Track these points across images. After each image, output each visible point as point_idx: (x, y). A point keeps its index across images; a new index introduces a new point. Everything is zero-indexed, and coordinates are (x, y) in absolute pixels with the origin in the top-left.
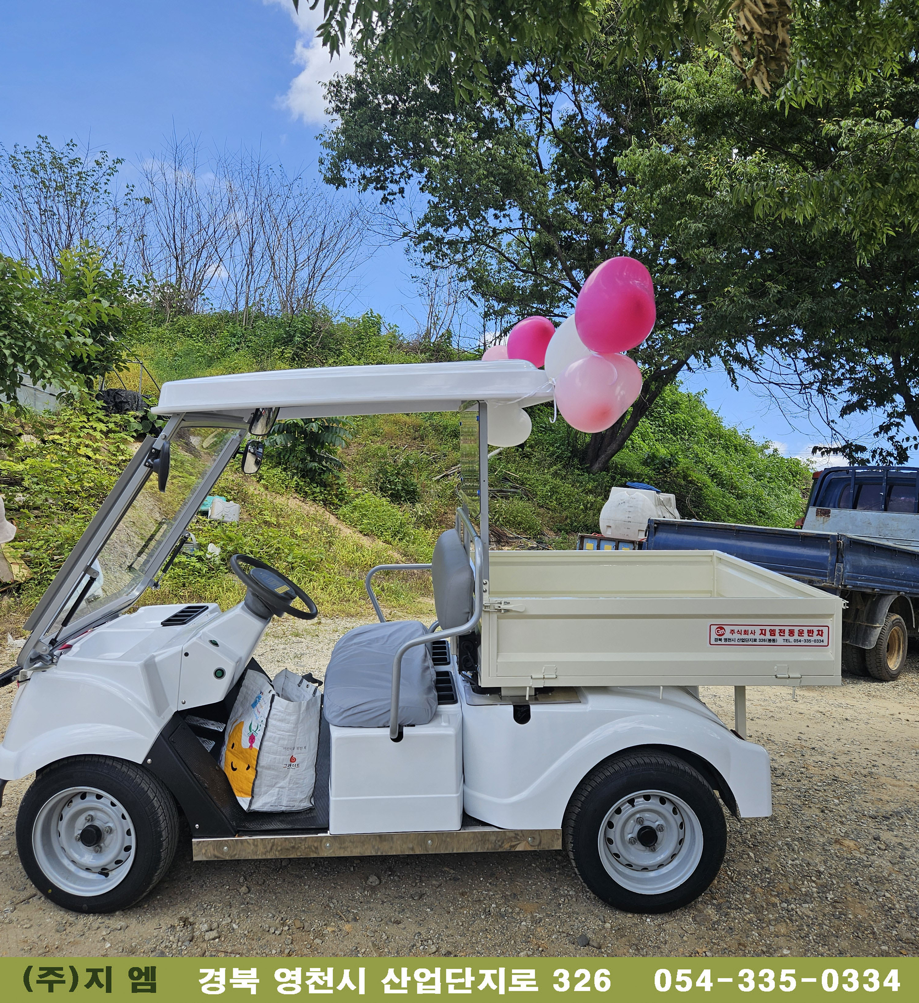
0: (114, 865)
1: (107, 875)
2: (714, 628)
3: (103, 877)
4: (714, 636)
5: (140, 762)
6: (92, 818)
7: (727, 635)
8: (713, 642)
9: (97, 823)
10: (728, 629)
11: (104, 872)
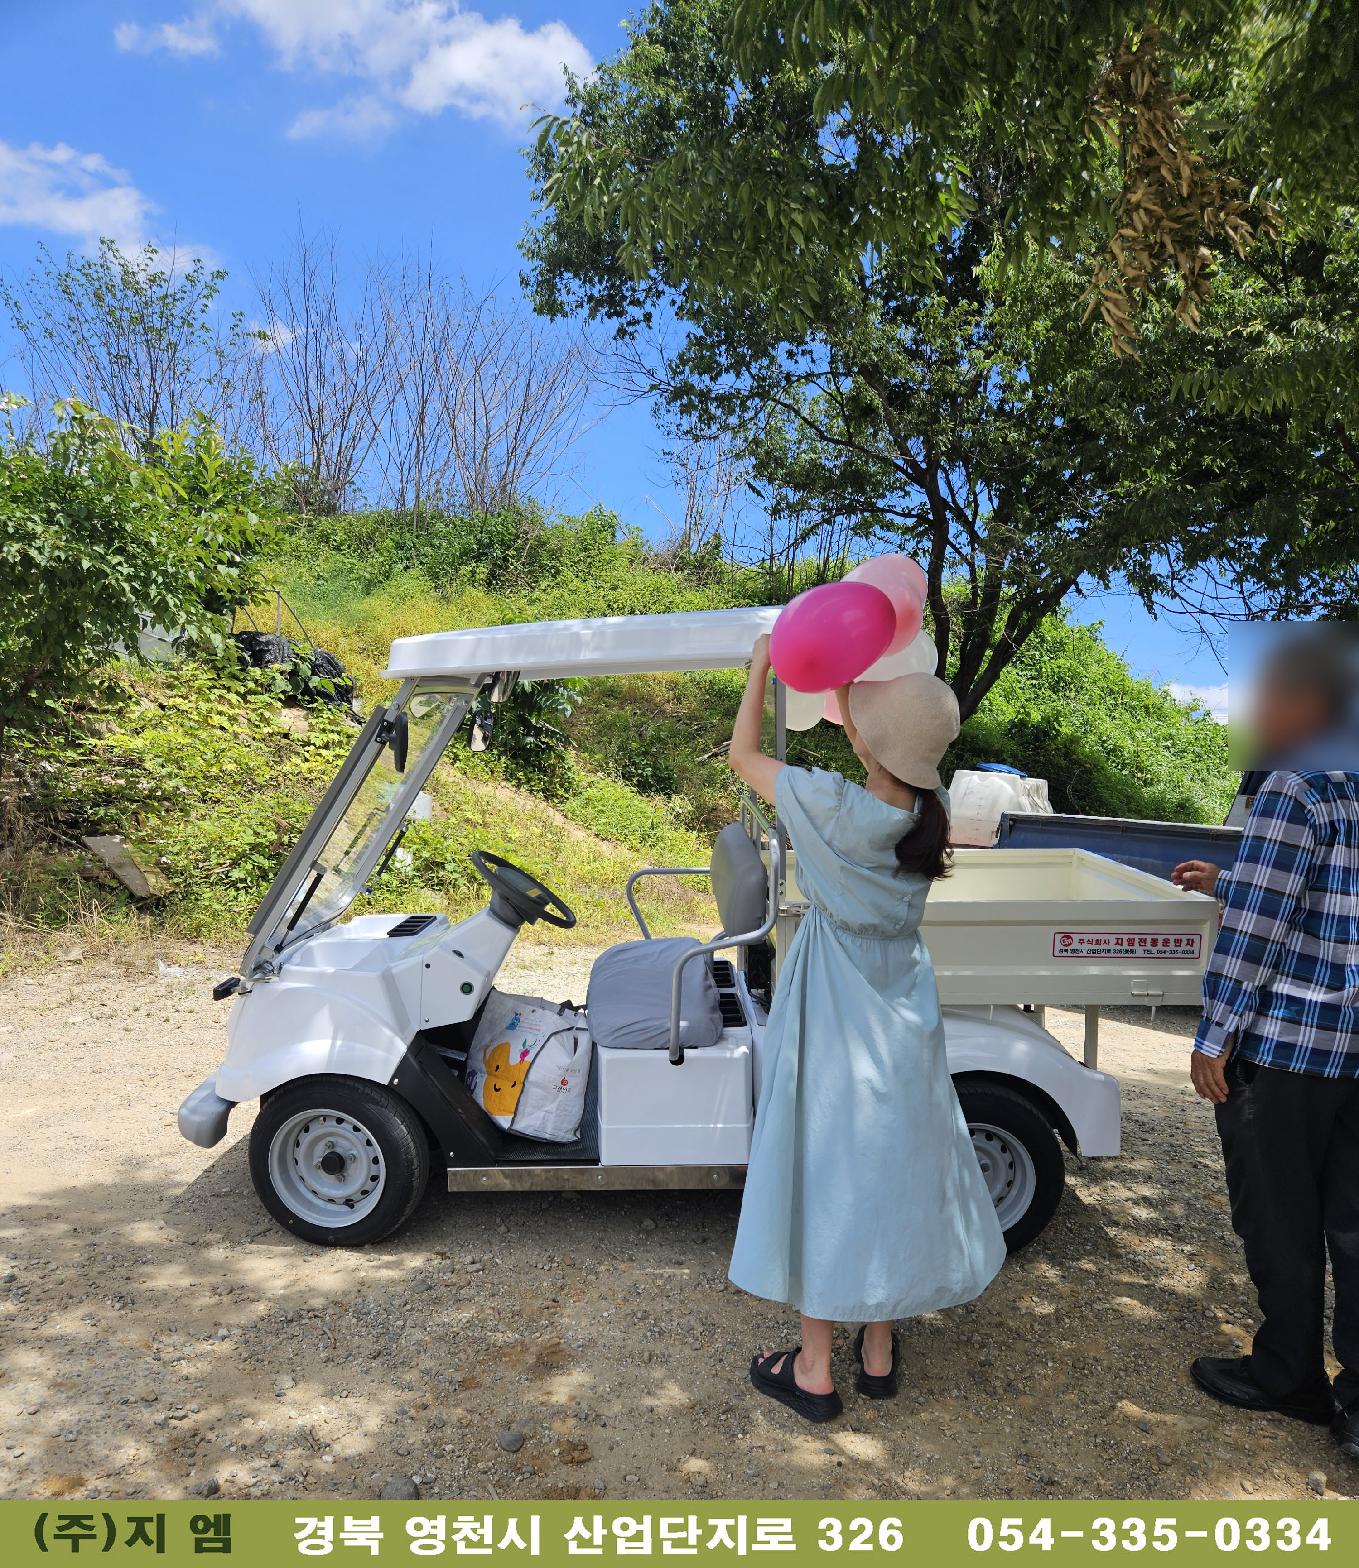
0: (360, 1196)
1: (352, 1207)
2: (1058, 937)
3: (348, 1209)
4: (1059, 946)
5: (385, 1082)
6: (333, 1145)
7: (1075, 945)
8: (1057, 953)
9: (338, 1150)
10: (1076, 938)
11: (349, 1203)
